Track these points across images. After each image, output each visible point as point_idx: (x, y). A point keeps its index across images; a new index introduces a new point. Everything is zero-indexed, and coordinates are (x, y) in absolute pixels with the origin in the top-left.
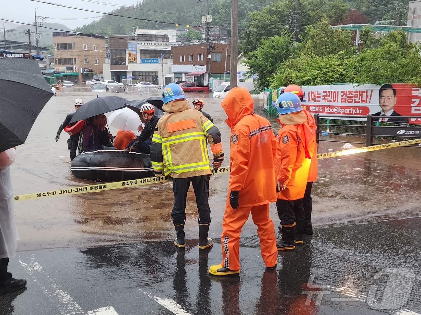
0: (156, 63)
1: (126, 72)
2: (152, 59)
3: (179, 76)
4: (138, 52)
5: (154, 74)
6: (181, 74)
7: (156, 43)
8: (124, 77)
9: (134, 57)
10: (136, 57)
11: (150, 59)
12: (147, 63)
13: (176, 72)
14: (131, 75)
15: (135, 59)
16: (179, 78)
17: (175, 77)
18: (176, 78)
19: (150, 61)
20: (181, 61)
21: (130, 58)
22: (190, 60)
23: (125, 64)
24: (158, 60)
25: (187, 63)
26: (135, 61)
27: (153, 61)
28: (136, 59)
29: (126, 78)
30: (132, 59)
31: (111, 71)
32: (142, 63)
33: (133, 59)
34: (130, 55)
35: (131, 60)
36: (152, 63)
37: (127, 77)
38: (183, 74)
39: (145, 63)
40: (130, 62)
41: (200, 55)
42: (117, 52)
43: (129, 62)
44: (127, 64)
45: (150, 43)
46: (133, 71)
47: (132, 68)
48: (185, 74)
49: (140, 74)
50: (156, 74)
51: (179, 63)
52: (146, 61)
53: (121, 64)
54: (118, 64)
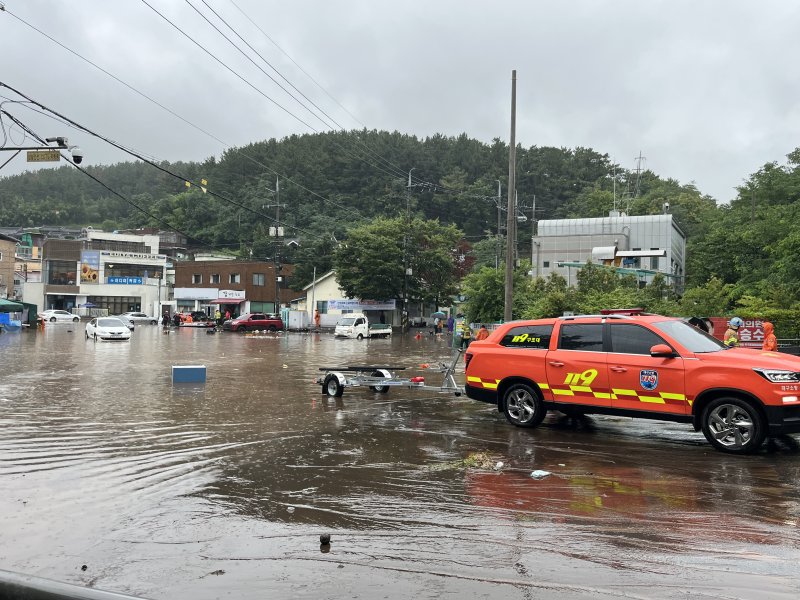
0: (137, 283)
1: (76, 296)
2: (129, 278)
4: (102, 268)
5: (132, 301)
6: (193, 301)
7: (133, 254)
8: (70, 304)
9: (93, 273)
10: (97, 274)
11: (126, 278)
12: (119, 283)
13: (181, 297)
14: (85, 301)
15: (94, 277)
16: (186, 307)
18: (179, 306)
19: (125, 280)
20: (193, 282)
21: (85, 275)
22: (211, 281)
23: (74, 284)
24: (141, 280)
25: (207, 285)
26: (94, 281)
27: (131, 280)
28: (97, 277)
29: (74, 306)
30: (89, 277)
31: (48, 296)
32: (109, 282)
33: (91, 277)
34: (85, 270)
35: (87, 278)
36: (130, 283)
37: (77, 305)
38: (196, 303)
39: (114, 283)
40: (83, 280)
41: (233, 277)
42: (59, 264)
44: (78, 284)
45: (124, 254)
46: (89, 295)
47: (86, 290)
48: (202, 302)
49: (104, 300)
50: (137, 301)
51: (188, 285)
52: (117, 280)
53: (65, 283)
54: (60, 283)
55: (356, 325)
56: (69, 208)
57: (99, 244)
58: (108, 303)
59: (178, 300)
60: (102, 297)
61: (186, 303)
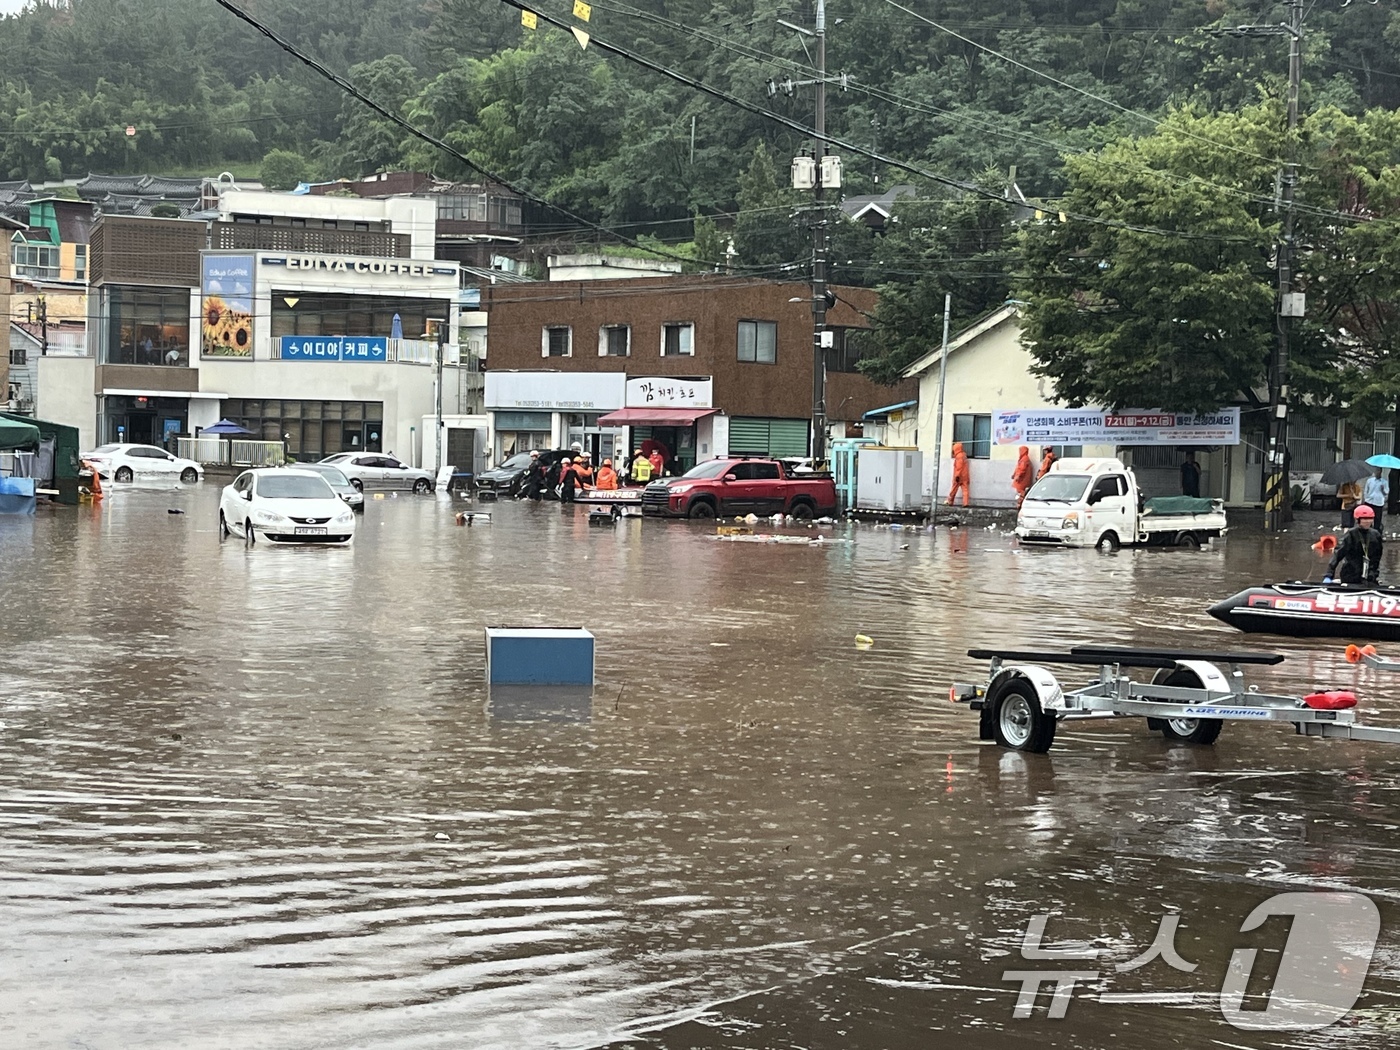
0: (371, 357)
1: (188, 400)
2: (346, 341)
3: (526, 424)
4: (264, 307)
5: (355, 415)
6: (546, 415)
7: (357, 260)
8: (172, 426)
9: (237, 326)
10: (248, 329)
11: (337, 341)
12: (315, 357)
13: (507, 403)
14: (214, 416)
15: (242, 337)
16: (522, 435)
17: (501, 427)
18: (500, 433)
19: (333, 348)
20: (545, 353)
21: (215, 331)
22: (603, 351)
23: (184, 360)
24: (383, 346)
25: (587, 363)
26: (241, 349)
27: (351, 347)
28: (249, 339)
29: (184, 432)
30: (226, 336)
31: (109, 397)
32: (287, 356)
33: (233, 337)
34: (213, 317)
35: (221, 342)
36: (348, 357)
37: (191, 430)
38: (556, 418)
39: (301, 356)
40: (209, 349)
41: (673, 332)
42: (140, 297)
43: (205, 351)
44: (194, 361)
45: (329, 259)
46: (226, 397)
47: (218, 379)
48: (572, 417)
49: (273, 413)
50: (372, 416)
51: (528, 361)
52: (308, 348)
53: (157, 358)
54: (143, 358)
55: (1092, 500)
56: (161, 115)
57: (254, 231)
58: (284, 423)
59: (499, 413)
60: (264, 403)
61: (520, 423)
